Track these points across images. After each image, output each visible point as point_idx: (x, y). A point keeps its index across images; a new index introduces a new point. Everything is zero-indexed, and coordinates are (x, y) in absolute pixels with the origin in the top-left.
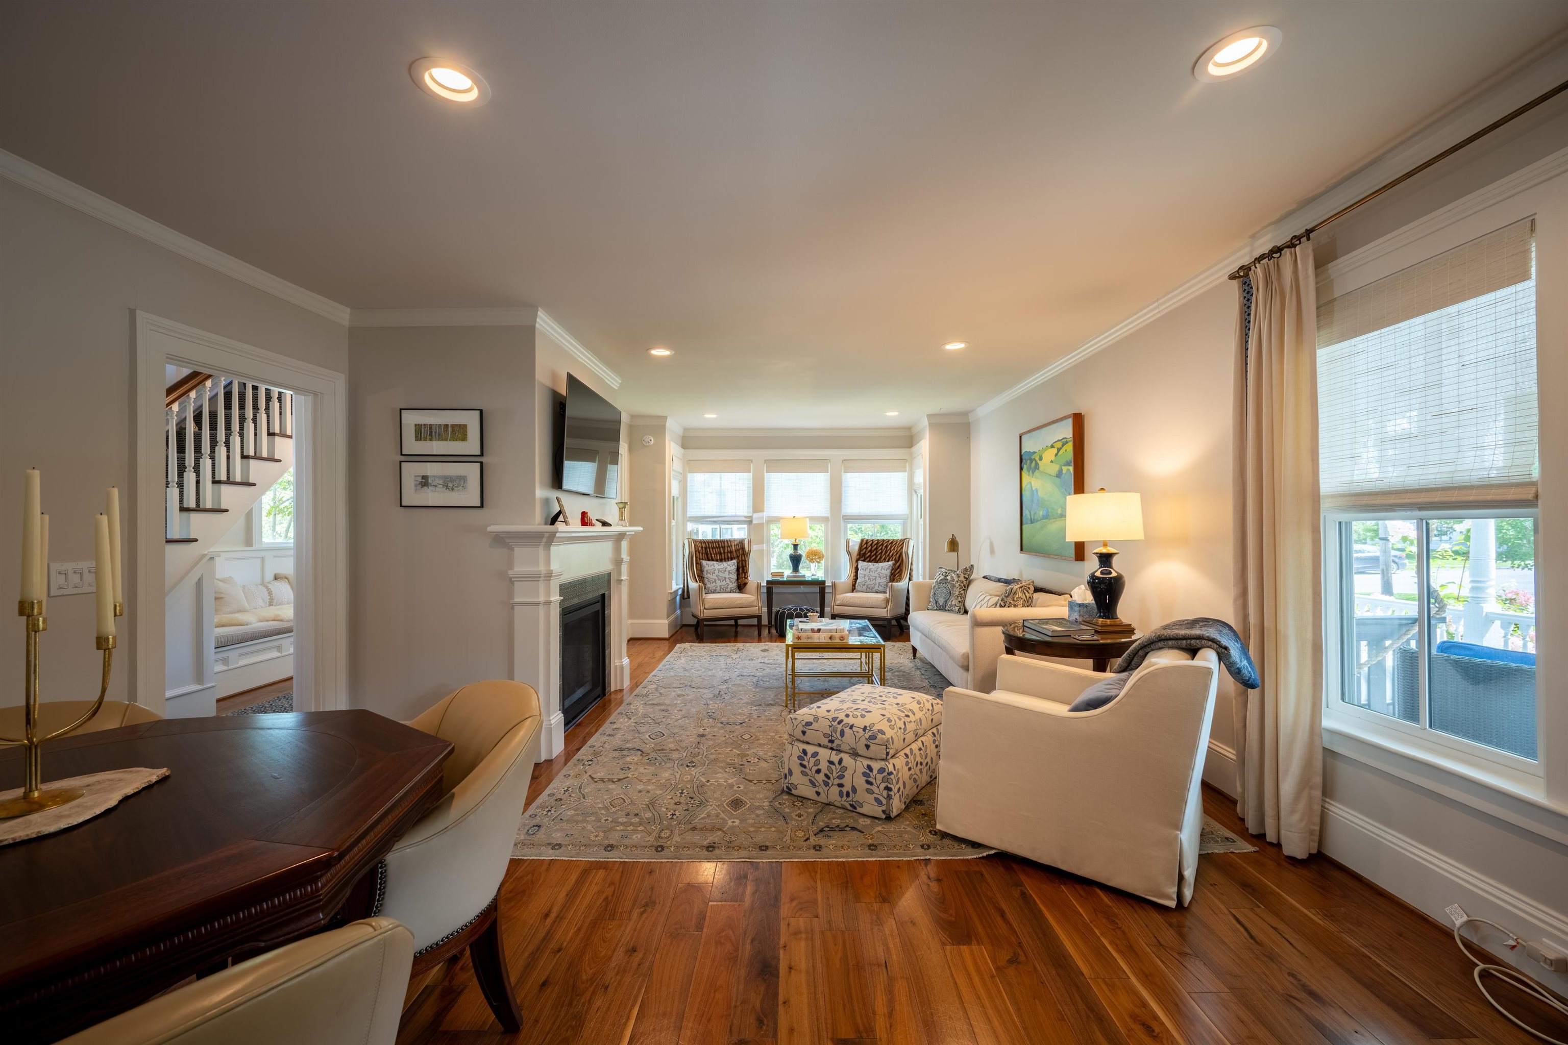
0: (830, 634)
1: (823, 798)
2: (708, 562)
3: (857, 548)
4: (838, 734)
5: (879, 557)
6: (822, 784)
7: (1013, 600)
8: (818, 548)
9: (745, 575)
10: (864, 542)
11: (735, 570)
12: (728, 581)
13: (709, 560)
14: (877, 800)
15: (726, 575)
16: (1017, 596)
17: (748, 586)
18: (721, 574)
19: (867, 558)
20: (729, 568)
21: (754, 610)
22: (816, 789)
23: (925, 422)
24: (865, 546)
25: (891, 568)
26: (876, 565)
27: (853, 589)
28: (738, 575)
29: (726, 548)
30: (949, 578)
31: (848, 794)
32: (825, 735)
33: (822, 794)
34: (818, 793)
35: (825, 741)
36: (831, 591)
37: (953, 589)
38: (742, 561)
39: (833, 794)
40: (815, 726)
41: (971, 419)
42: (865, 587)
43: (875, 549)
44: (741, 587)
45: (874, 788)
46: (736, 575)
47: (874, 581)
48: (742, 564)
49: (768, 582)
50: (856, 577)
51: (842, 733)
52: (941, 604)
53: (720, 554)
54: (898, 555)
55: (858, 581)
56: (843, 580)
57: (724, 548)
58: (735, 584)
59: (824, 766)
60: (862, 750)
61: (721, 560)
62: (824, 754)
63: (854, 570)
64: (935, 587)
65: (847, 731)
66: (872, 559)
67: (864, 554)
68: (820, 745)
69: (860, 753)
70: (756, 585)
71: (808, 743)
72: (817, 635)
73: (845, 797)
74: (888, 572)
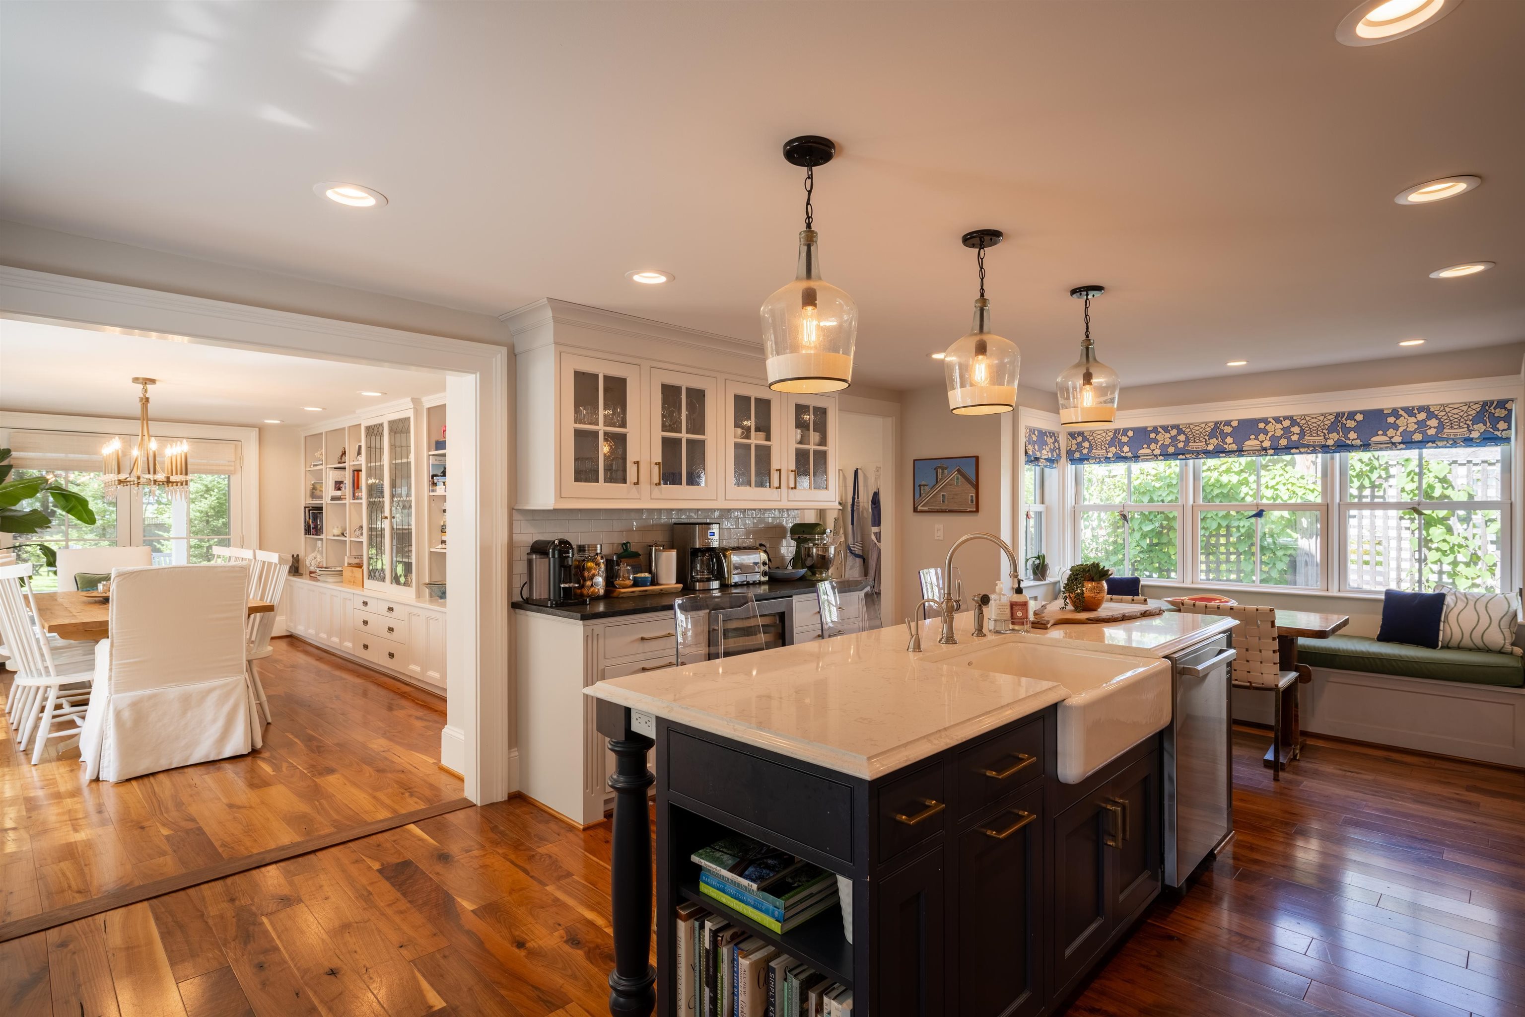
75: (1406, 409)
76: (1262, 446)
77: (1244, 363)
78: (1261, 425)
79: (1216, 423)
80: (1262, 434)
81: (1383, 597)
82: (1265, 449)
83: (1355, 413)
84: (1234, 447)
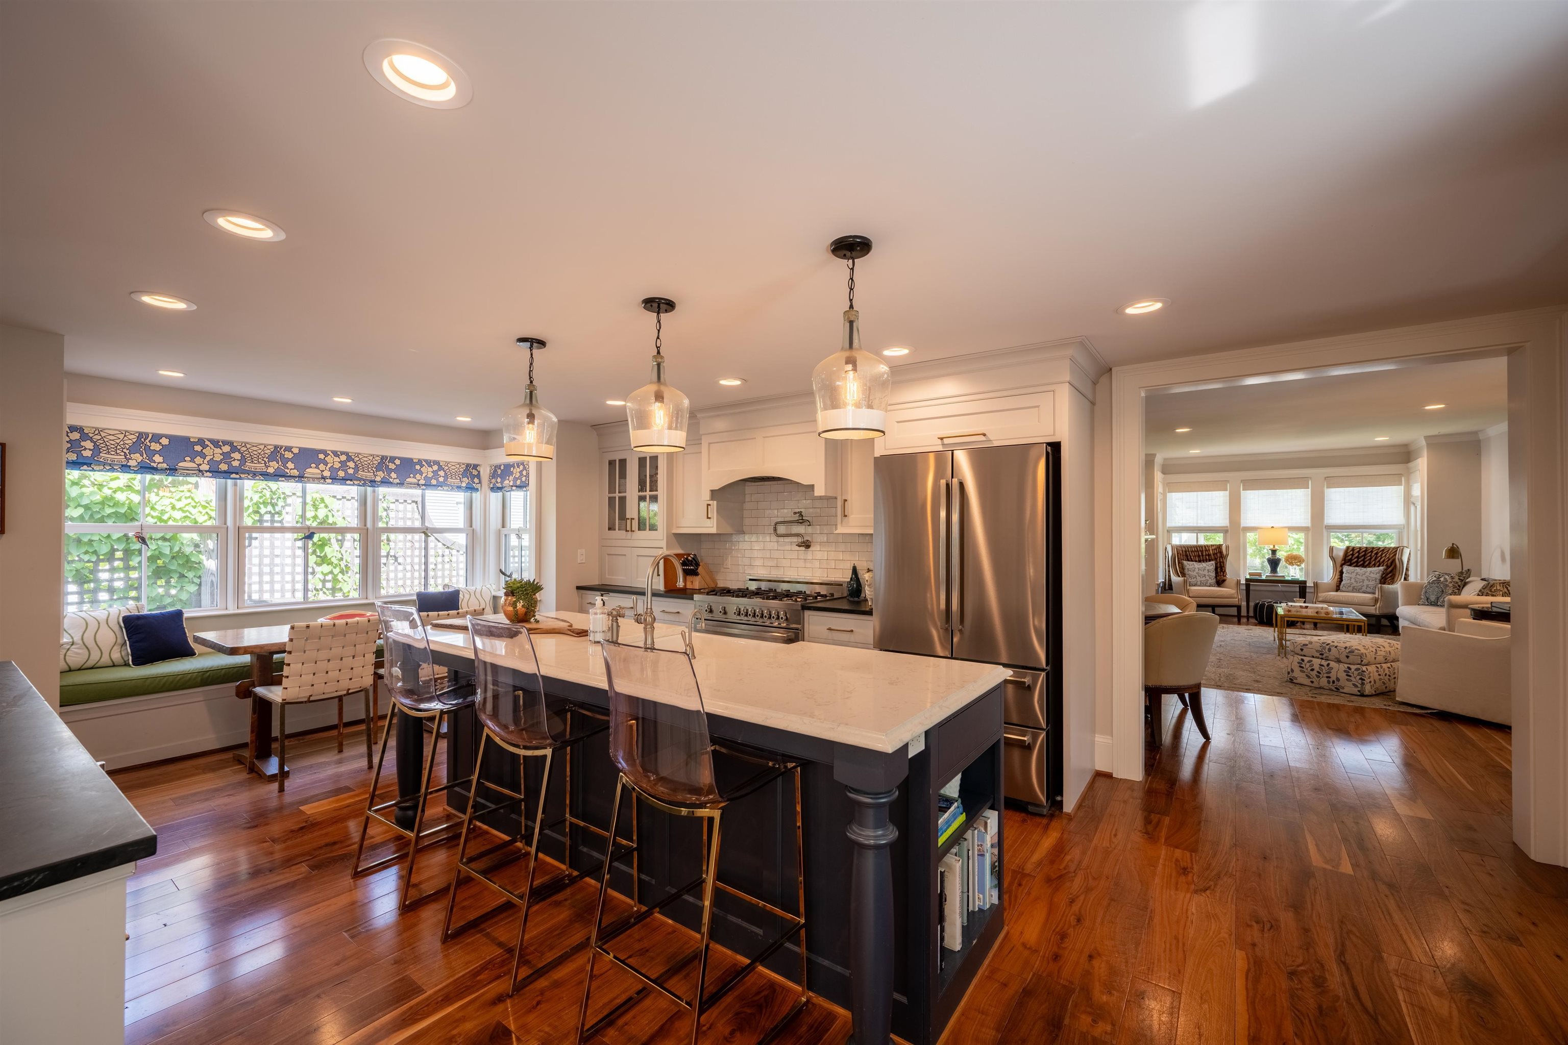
0: (1316, 610)
1: (1316, 684)
2: (1189, 562)
3: (1341, 554)
4: (1327, 650)
5: (1367, 563)
6: (1315, 677)
7: (1491, 591)
8: (1297, 553)
9: (1223, 573)
10: (1350, 549)
11: (1213, 570)
12: (1208, 578)
13: (1189, 561)
14: (1354, 685)
15: (1206, 572)
16: (1495, 588)
17: (1226, 583)
18: (1200, 572)
19: (1354, 563)
20: (1208, 568)
21: (1235, 601)
22: (1311, 680)
23: (1423, 443)
24: (1351, 553)
25: (1381, 573)
26: (1364, 569)
27: (1338, 589)
28: (1217, 573)
29: (1204, 552)
30: (1442, 579)
31: (1333, 682)
32: (1317, 651)
33: (1315, 682)
34: (1312, 682)
35: (1318, 655)
36: (1313, 591)
37: (1445, 589)
38: (1220, 562)
39: (1323, 682)
40: (1310, 646)
41: (1481, 437)
42: (1351, 588)
43: (1362, 556)
44: (1220, 582)
45: (1352, 679)
46: (1214, 573)
47: (1361, 583)
48: (1220, 564)
49: (1247, 580)
50: (1341, 579)
51: (1330, 650)
52: (1433, 600)
53: (1199, 556)
54: (1390, 561)
55: (1343, 583)
56: (1325, 581)
57: (1202, 551)
58: (1215, 580)
59: (1316, 667)
60: (1343, 658)
61: (1200, 561)
62: (1317, 662)
63: (1338, 574)
64: (1426, 586)
65: (1333, 649)
66: (1359, 564)
67: (1350, 560)
68: (1313, 657)
69: (1342, 660)
70: (1235, 581)
71: (1305, 656)
72: (1304, 610)
73: (1331, 684)
74: (1378, 576)
75: (426, 461)
76: (322, 475)
77: (349, 401)
78: (321, 456)
79: (276, 447)
80: (322, 464)
81: (415, 598)
82: (324, 478)
83: (395, 458)
84: (295, 473)
